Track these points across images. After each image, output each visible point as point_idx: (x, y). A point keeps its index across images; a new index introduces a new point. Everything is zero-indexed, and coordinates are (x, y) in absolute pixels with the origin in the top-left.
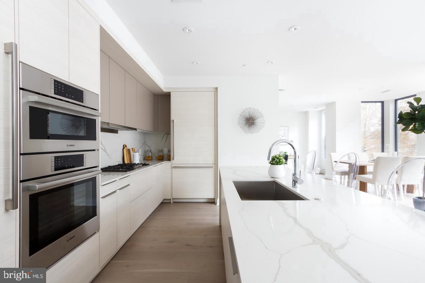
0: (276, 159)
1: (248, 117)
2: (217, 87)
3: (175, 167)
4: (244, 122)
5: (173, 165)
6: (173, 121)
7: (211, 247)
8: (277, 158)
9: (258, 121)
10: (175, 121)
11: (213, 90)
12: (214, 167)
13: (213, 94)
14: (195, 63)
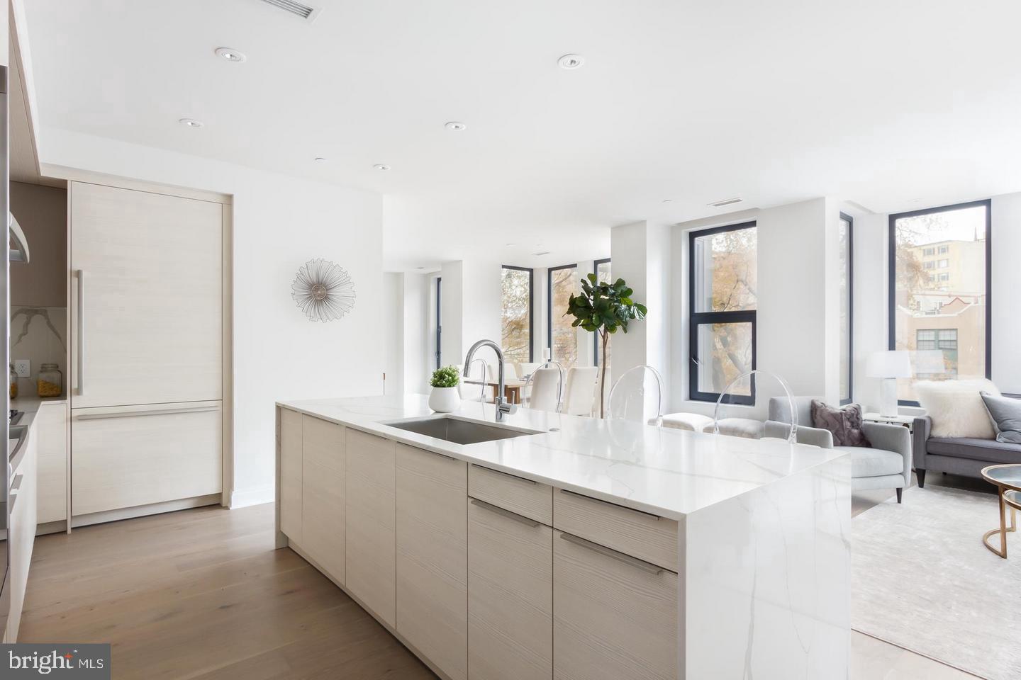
0: (446, 376)
1: (315, 281)
2: (231, 193)
3: (82, 418)
4: (305, 292)
5: (75, 413)
6: (78, 274)
7: (291, 592)
8: (449, 375)
9: (337, 293)
10: (84, 275)
11: (220, 199)
12: (220, 408)
13: (217, 209)
14: (190, 124)
